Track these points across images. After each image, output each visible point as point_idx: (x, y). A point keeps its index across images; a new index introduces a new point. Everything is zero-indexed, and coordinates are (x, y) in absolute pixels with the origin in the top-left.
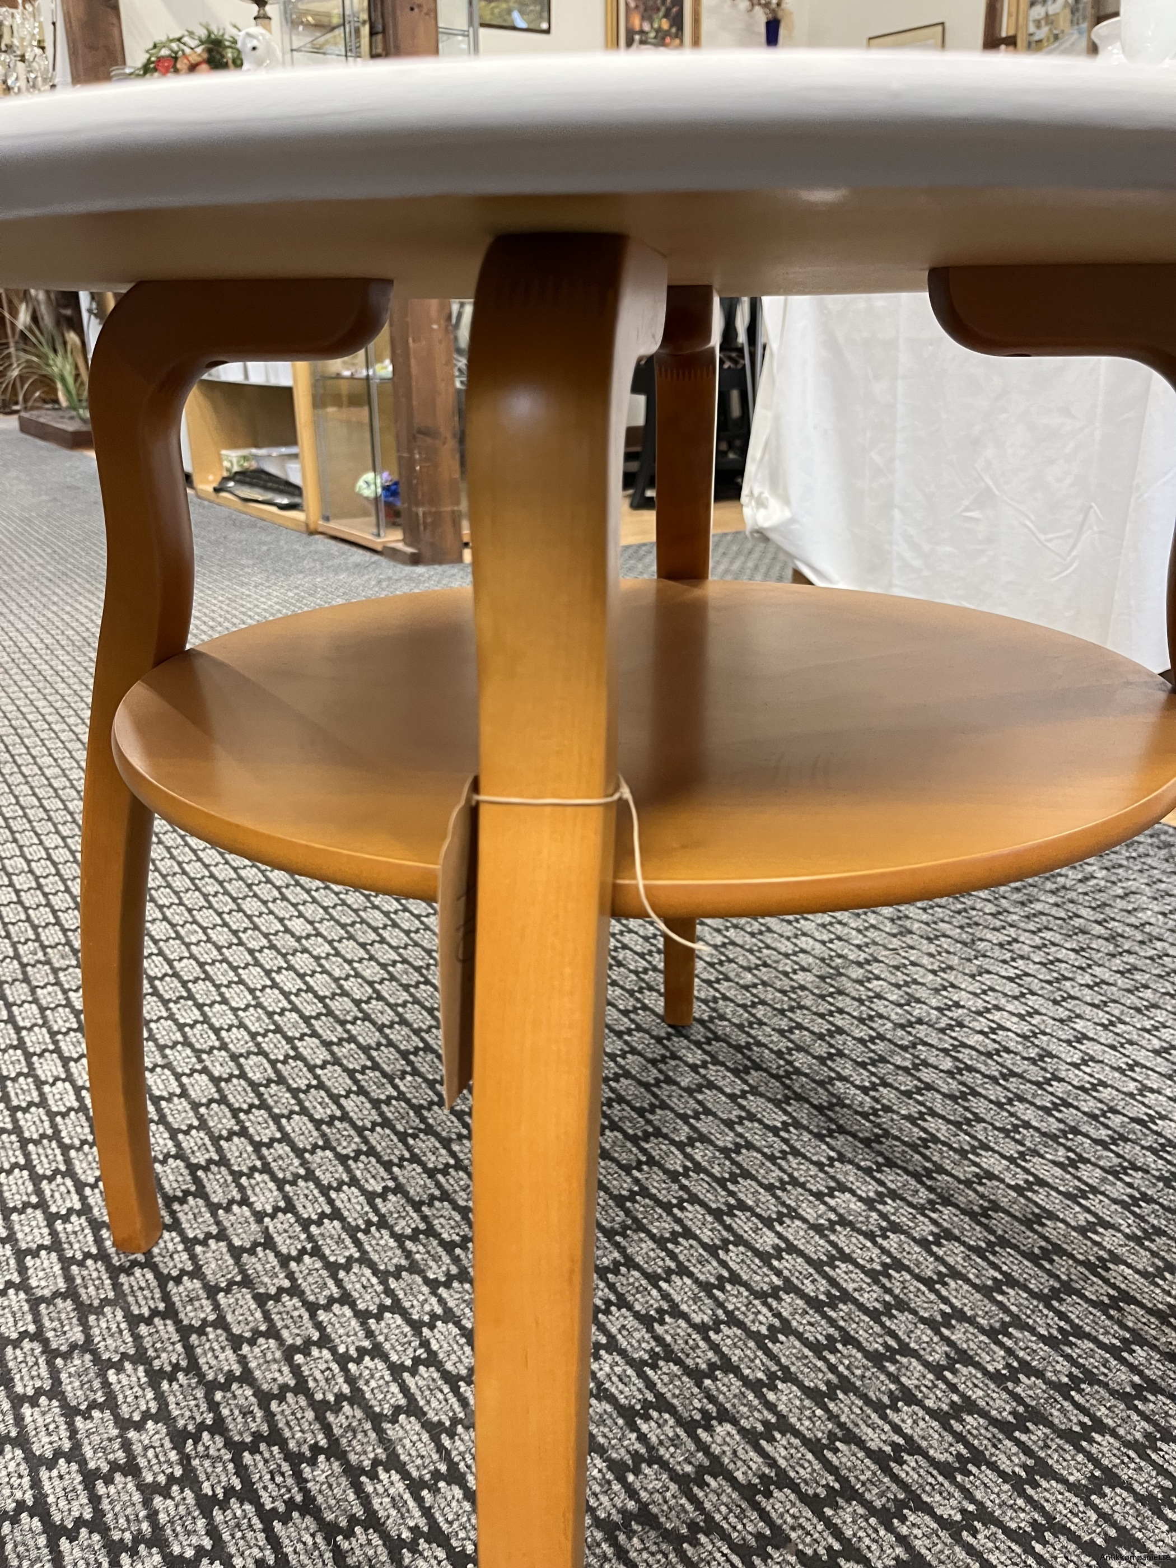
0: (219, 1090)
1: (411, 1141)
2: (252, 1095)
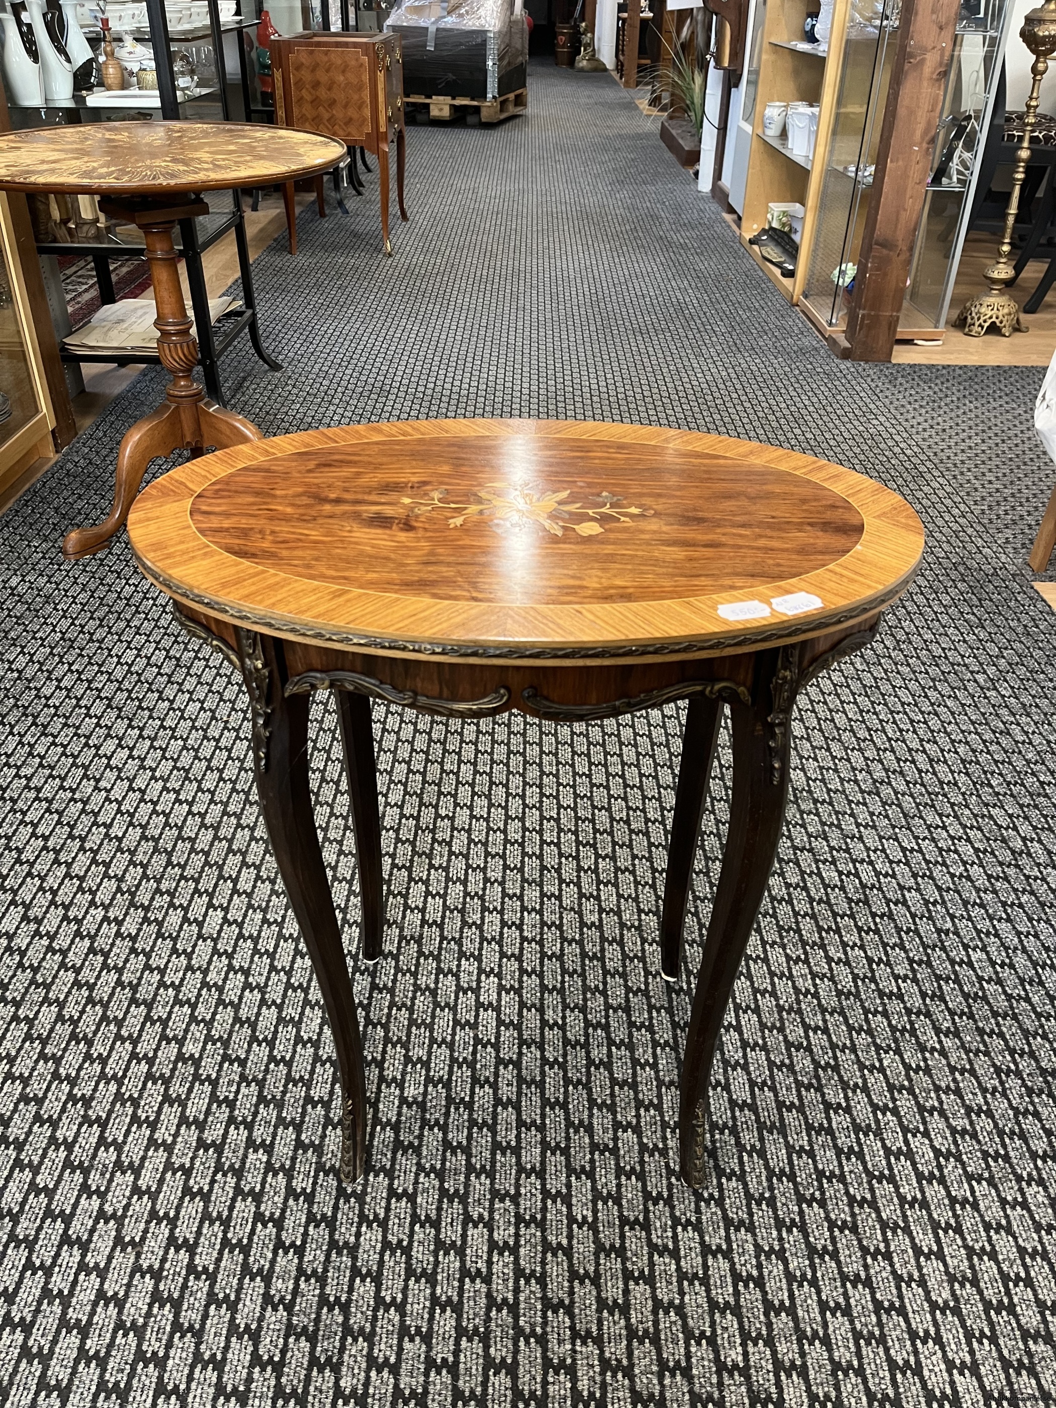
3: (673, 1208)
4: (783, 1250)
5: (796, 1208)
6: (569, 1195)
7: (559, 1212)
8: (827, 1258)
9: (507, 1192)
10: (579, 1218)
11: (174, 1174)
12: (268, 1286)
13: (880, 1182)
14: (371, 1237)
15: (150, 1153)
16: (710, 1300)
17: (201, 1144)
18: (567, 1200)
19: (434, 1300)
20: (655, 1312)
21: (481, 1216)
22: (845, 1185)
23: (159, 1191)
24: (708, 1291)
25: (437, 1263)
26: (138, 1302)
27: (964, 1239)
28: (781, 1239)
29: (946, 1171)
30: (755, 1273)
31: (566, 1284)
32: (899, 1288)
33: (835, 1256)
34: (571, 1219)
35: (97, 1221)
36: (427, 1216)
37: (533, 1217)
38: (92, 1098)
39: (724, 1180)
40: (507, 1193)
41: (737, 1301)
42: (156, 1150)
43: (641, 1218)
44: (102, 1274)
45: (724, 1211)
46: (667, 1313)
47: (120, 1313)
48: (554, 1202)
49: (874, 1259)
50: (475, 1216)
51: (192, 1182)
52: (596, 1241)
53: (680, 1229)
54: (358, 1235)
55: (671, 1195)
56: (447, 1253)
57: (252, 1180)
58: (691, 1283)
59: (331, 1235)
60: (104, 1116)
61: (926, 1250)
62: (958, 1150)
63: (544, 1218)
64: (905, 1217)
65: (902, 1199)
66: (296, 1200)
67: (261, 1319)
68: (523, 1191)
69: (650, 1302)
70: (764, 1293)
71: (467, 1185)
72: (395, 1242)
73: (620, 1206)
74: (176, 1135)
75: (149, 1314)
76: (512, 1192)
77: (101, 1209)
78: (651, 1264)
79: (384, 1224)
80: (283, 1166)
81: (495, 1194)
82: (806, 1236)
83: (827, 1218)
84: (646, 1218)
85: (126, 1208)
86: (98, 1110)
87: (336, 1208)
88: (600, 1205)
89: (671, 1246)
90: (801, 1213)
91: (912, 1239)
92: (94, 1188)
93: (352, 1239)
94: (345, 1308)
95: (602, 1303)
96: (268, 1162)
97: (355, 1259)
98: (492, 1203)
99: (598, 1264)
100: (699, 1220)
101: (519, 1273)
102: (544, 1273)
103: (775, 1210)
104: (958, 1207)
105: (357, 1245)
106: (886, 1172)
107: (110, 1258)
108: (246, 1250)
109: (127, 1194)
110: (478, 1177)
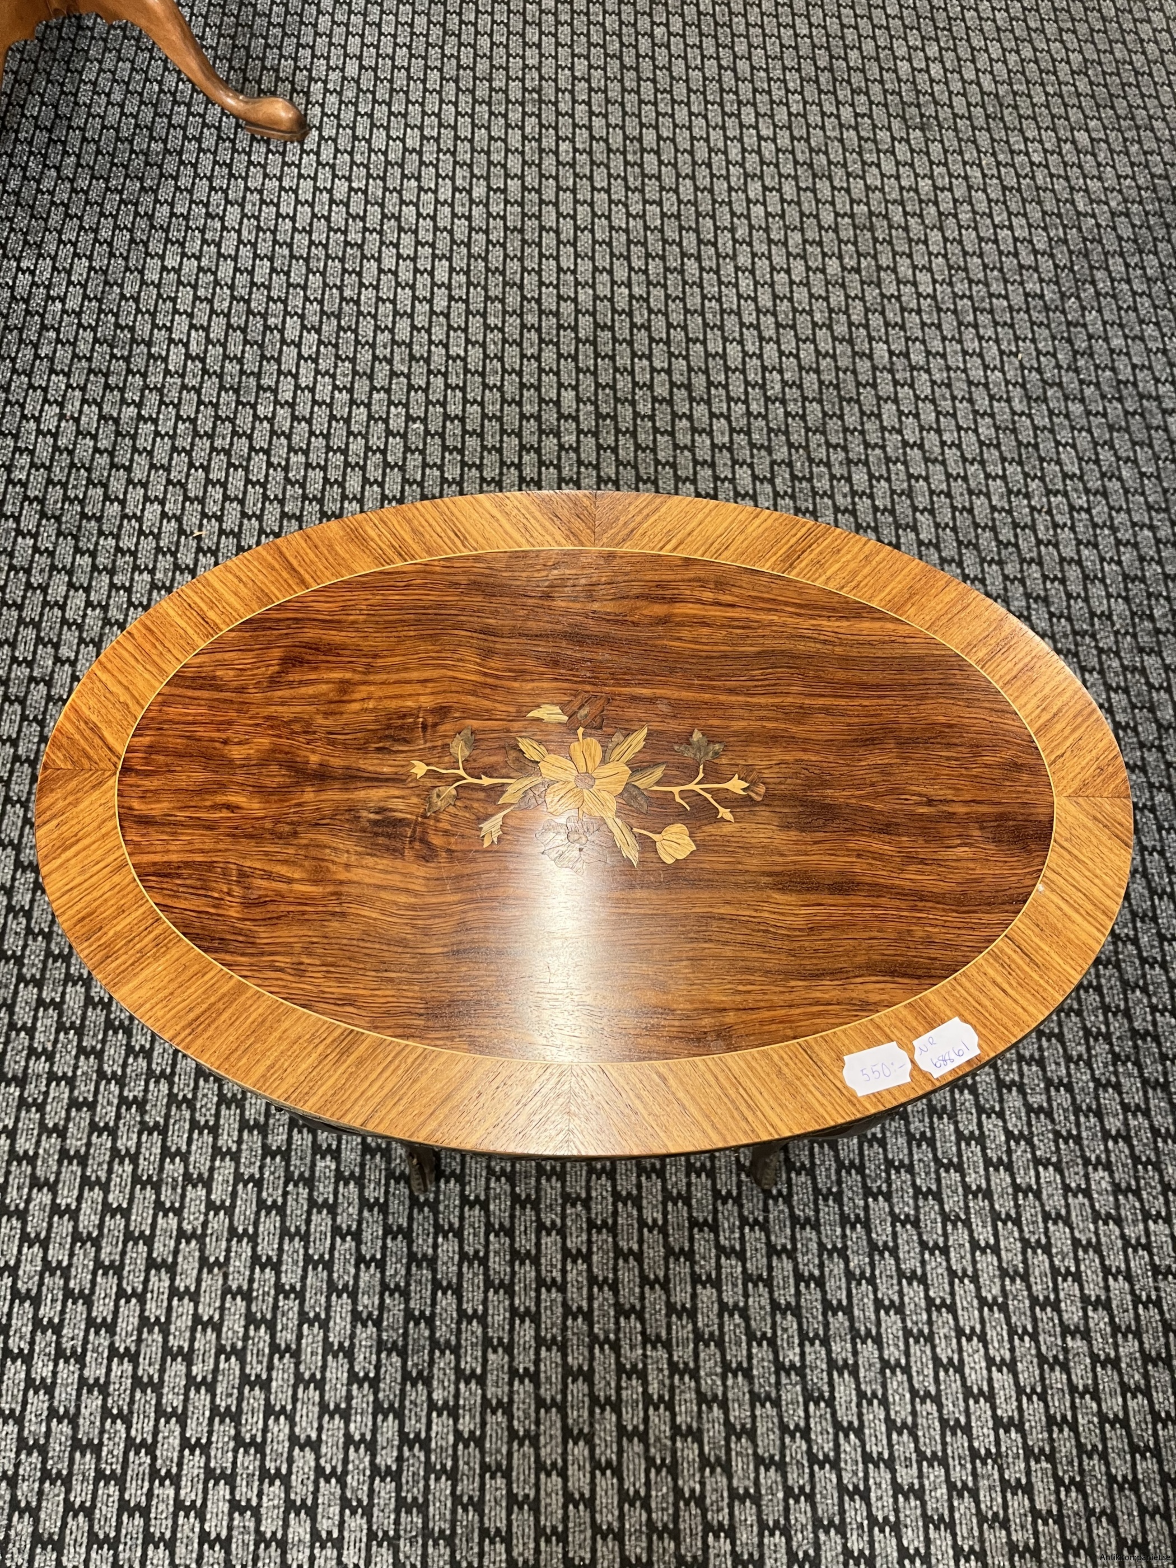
3: (741, 1207)
4: (845, 1247)
5: (862, 1203)
6: (640, 1196)
7: (630, 1215)
8: (887, 1254)
9: (579, 1195)
10: (650, 1221)
11: (245, 1186)
12: (355, 1303)
13: (947, 1171)
14: (448, 1248)
15: (217, 1163)
16: (772, 1301)
17: (267, 1151)
18: (638, 1202)
19: (513, 1311)
20: (720, 1316)
21: (553, 1222)
22: (913, 1175)
23: (233, 1205)
24: (771, 1292)
25: (513, 1273)
26: (234, 1325)
27: (1021, 1231)
28: (844, 1236)
29: (1014, 1157)
30: (817, 1273)
31: (637, 1290)
32: (952, 1284)
33: (894, 1252)
34: (642, 1223)
35: (178, 1243)
36: (501, 1224)
37: (604, 1222)
38: (145, 1101)
39: (793, 1175)
40: (578, 1197)
41: (798, 1302)
42: (222, 1160)
43: (710, 1219)
44: (195, 1297)
45: (791, 1208)
46: (731, 1315)
47: (219, 1337)
48: (625, 1205)
49: (932, 1254)
50: (548, 1223)
51: (264, 1195)
52: (666, 1244)
53: (747, 1229)
54: (435, 1246)
55: (740, 1194)
56: (522, 1263)
57: (324, 1191)
58: (756, 1285)
59: (409, 1247)
60: (162, 1121)
61: (983, 1244)
62: (1031, 1133)
63: (615, 1222)
64: (967, 1208)
65: (966, 1187)
66: (371, 1210)
67: (353, 1336)
68: (594, 1194)
69: (716, 1306)
70: (824, 1293)
71: (538, 1189)
72: (471, 1253)
73: (690, 1207)
74: (239, 1142)
75: (246, 1338)
76: (584, 1195)
77: (180, 1227)
78: (719, 1267)
79: (459, 1234)
80: (352, 1173)
81: (566, 1198)
82: (869, 1232)
83: (892, 1213)
84: (715, 1219)
85: (205, 1224)
86: (155, 1116)
87: (411, 1219)
88: (670, 1205)
89: (738, 1247)
90: (866, 1208)
91: (971, 1232)
92: (168, 1205)
93: (430, 1251)
94: (430, 1322)
95: (670, 1308)
96: (337, 1169)
97: (434, 1272)
98: (564, 1209)
99: (667, 1269)
100: (766, 1219)
101: (592, 1280)
102: (616, 1279)
103: (841, 1206)
104: (1020, 1196)
105: (435, 1257)
106: (955, 1160)
107: (199, 1281)
108: (329, 1266)
109: (203, 1209)
110: (548, 1180)
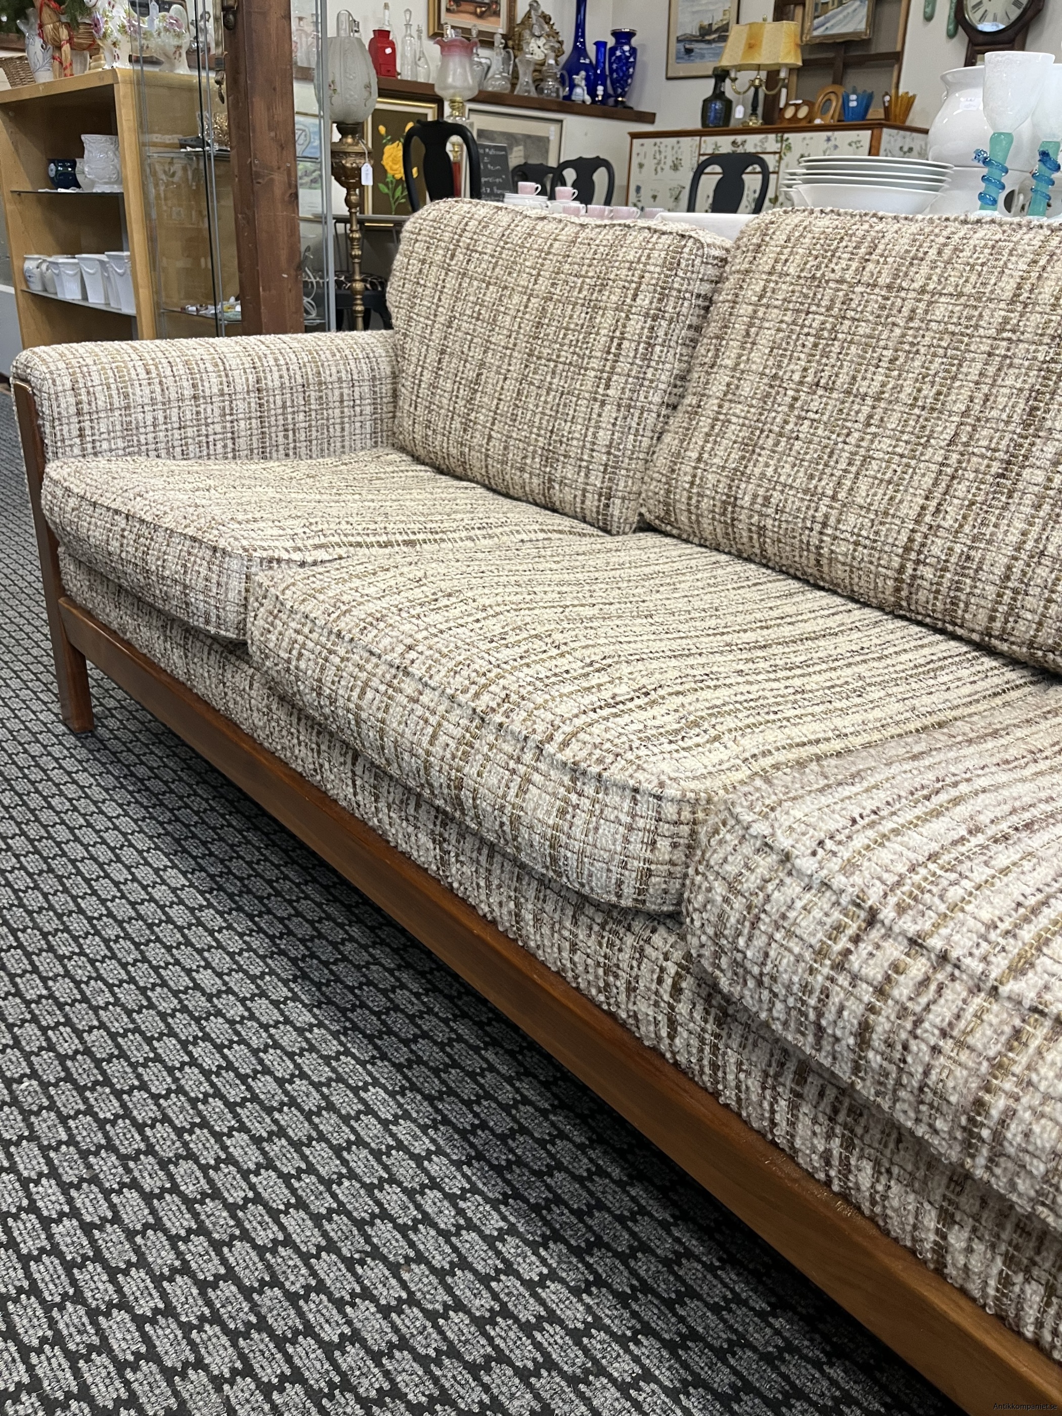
0: (153, 1212)
1: (359, 1270)
2: (188, 1216)
